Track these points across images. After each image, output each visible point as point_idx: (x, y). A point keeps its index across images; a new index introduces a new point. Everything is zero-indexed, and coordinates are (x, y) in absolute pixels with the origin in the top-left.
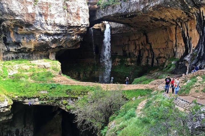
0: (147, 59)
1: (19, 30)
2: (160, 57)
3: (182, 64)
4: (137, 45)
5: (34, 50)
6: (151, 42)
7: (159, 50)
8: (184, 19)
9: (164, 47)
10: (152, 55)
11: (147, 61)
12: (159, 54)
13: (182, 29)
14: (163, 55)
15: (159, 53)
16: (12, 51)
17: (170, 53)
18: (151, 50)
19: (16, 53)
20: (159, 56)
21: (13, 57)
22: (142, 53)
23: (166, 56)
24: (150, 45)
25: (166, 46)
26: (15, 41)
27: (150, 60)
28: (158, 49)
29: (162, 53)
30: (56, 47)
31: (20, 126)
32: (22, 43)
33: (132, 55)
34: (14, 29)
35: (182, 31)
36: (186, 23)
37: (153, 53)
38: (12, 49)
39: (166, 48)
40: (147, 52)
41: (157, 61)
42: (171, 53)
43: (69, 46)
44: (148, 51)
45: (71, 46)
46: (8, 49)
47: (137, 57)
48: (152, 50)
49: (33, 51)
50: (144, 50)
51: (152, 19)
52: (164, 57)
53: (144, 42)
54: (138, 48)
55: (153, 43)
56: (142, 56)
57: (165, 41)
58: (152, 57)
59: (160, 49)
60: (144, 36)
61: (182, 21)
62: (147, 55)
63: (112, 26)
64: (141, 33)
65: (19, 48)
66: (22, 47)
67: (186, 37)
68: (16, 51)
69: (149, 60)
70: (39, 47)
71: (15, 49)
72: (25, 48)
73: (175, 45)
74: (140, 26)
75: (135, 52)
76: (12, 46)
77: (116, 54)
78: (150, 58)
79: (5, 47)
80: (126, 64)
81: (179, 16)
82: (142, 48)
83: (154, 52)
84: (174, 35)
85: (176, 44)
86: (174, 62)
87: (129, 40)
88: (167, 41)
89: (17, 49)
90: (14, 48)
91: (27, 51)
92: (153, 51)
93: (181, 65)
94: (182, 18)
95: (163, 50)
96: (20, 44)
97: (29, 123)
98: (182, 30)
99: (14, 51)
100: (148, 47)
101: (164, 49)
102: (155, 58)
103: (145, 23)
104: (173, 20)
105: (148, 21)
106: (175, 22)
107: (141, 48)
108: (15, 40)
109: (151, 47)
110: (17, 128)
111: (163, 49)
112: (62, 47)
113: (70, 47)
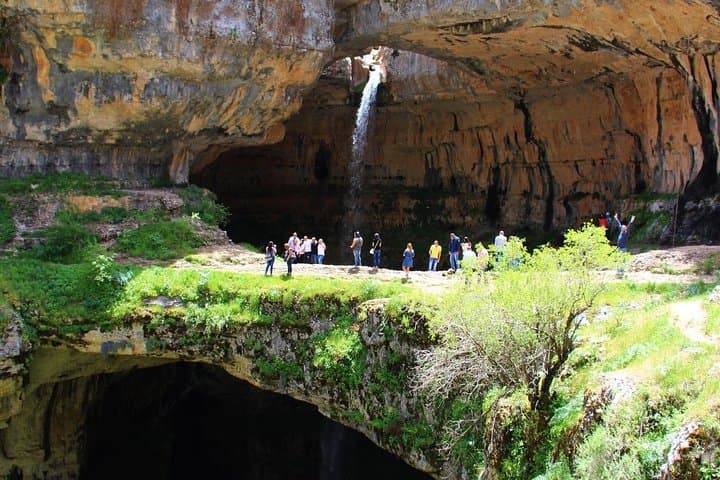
0: (524, 202)
1: (75, 54)
2: (581, 195)
3: (695, 209)
4: (485, 149)
5: (118, 140)
6: (546, 138)
7: (577, 167)
8: (705, 42)
9: (594, 157)
10: (544, 184)
11: (523, 210)
12: (576, 184)
13: (694, 80)
14: (590, 188)
15: (576, 177)
16: (31, 141)
17: (620, 177)
18: (544, 165)
19: (48, 147)
20: (575, 190)
21: (34, 162)
22: (507, 179)
23: (603, 189)
24: (540, 148)
25: (606, 150)
26: (51, 99)
27: (539, 206)
28: (572, 164)
29: (590, 178)
30: (201, 132)
31: (28, 455)
32: (78, 108)
33: (464, 185)
34: (56, 51)
35: (695, 88)
36: (709, 58)
37: (551, 177)
38: (33, 132)
39: (602, 159)
40: (524, 176)
41: (569, 211)
42: (623, 177)
43: (249, 133)
44: (530, 168)
45: (256, 132)
46: (19, 132)
47: (483, 192)
48: (548, 167)
49: (113, 142)
50: (514, 168)
51: (573, 43)
52: (596, 195)
53: (516, 138)
54: (489, 158)
55: (551, 141)
56: (503, 188)
57: (604, 134)
58: (547, 193)
59: (579, 164)
60: (516, 113)
61: (697, 50)
62: (526, 186)
63: (394, 73)
64: (507, 101)
65: (63, 128)
66: (75, 123)
67: (709, 110)
68: (51, 141)
69: (533, 203)
70: (140, 125)
71: (47, 133)
72: (87, 130)
73: (655, 142)
74: (511, 74)
75: (479, 175)
76: (36, 121)
77: (399, 182)
78: (538, 198)
79: (11, 121)
80: (443, 219)
81: (688, 30)
82: (508, 159)
83: (553, 173)
84: (649, 107)
85: (659, 141)
86: (661, 204)
87: (456, 129)
88: (610, 133)
89: (52, 132)
90: (44, 127)
91: (90, 141)
92: (549, 173)
93: (693, 213)
94: (701, 39)
95: (591, 166)
96: (69, 113)
97: (64, 443)
98: (691, 85)
99: (42, 138)
100: (531, 155)
101: (598, 163)
102: (556, 198)
103: (533, 63)
104: (664, 46)
105: (553, 51)
106: (667, 56)
107: (502, 160)
108: (52, 93)
109: (543, 154)
110: (15, 462)
111: (594, 164)
112: (221, 131)
113: (250, 136)
